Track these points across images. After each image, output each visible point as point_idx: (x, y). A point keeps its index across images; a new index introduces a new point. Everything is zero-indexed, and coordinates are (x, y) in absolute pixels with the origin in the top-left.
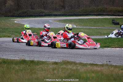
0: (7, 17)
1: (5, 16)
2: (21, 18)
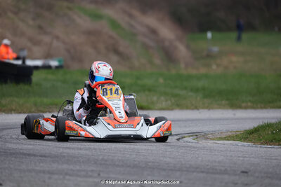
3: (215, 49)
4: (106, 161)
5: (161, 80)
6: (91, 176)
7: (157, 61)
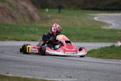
0: (86, 11)
1: (83, 9)
2: (108, 13)
3: (49, 16)
4: (42, 64)
5: (37, 29)
6: (41, 71)
7: (27, 20)
